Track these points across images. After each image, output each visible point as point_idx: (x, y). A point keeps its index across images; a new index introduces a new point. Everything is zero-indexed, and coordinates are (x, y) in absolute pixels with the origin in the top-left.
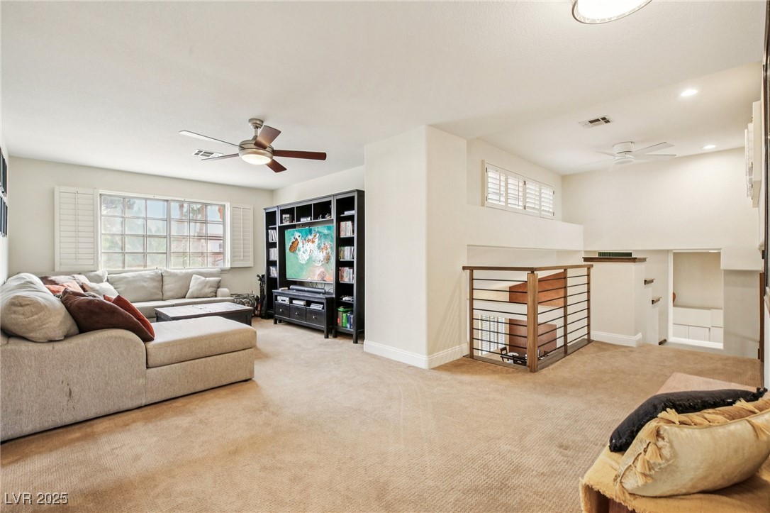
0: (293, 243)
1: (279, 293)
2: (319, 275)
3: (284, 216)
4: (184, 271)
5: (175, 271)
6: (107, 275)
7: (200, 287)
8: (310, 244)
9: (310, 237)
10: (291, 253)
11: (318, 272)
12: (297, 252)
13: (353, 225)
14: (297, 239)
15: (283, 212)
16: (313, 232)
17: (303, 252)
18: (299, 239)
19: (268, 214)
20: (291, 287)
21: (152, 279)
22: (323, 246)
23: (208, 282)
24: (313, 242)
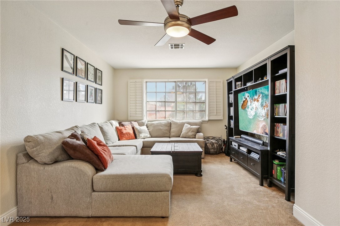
0: (244, 102)
1: (234, 140)
2: (262, 127)
3: (237, 83)
4: (181, 121)
5: (177, 121)
6: (147, 122)
7: (186, 132)
8: (256, 102)
9: (256, 97)
10: (243, 110)
11: (261, 125)
12: (247, 109)
13: (286, 82)
14: (246, 99)
15: (237, 80)
16: (258, 93)
17: (251, 109)
18: (248, 99)
19: (228, 83)
20: (242, 136)
21: (165, 125)
22: (264, 104)
23: (191, 128)
24: (258, 101)
